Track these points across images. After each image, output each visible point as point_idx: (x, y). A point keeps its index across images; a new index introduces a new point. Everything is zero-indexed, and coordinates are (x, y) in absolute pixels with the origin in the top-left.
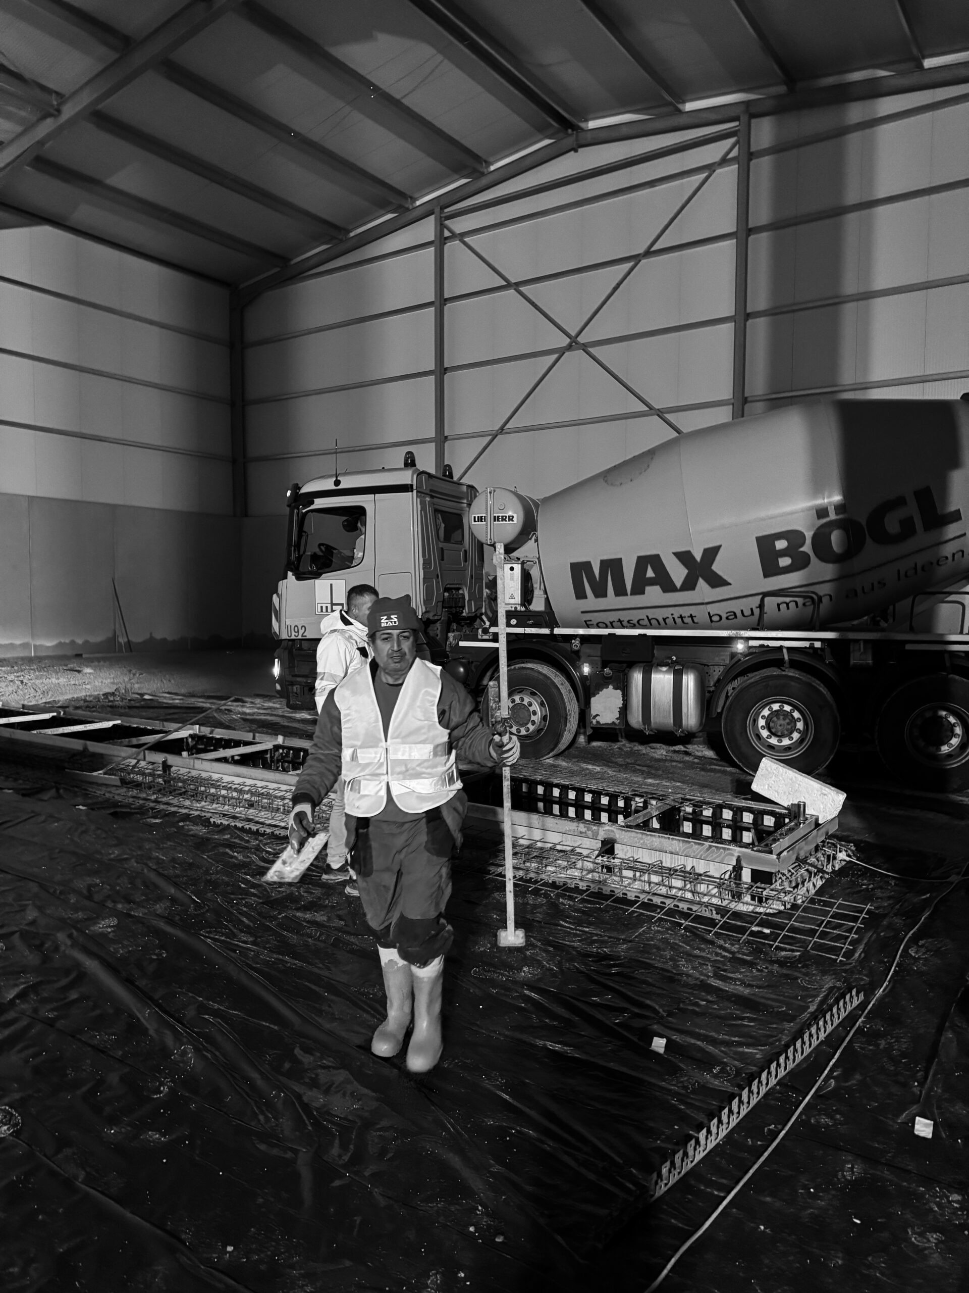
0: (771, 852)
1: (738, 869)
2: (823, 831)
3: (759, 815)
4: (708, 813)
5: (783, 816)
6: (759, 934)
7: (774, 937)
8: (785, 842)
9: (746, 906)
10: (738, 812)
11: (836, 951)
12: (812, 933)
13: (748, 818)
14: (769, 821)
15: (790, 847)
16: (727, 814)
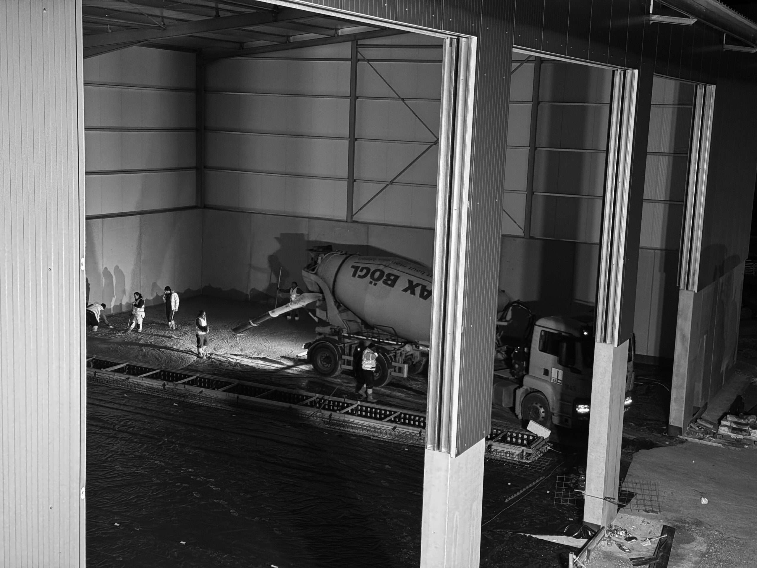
0: (530, 448)
1: (523, 452)
2: (544, 441)
3: (528, 436)
4: (514, 435)
5: (535, 437)
6: (527, 467)
7: (529, 467)
8: (534, 445)
9: (524, 461)
10: (523, 435)
11: (542, 469)
12: (537, 466)
13: (525, 437)
14: (531, 438)
15: (535, 447)
16: (520, 436)
